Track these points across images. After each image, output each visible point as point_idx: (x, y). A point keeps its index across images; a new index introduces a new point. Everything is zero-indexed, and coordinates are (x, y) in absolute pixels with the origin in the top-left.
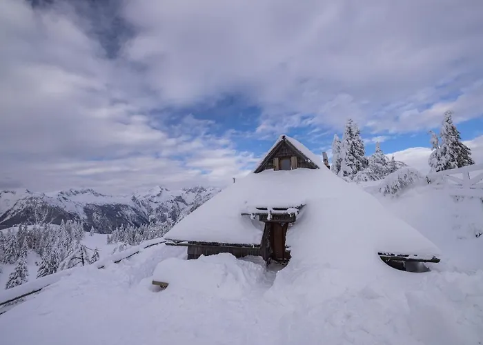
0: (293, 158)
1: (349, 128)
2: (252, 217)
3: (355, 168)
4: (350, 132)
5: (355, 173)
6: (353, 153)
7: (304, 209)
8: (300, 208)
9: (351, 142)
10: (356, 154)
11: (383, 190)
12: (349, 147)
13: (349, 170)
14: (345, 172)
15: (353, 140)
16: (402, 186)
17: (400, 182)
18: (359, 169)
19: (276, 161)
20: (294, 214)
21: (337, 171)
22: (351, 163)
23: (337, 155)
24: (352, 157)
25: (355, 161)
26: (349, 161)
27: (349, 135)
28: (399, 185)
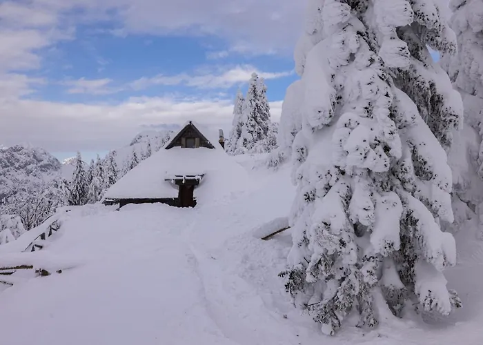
0: (196, 139)
1: (254, 86)
2: (172, 181)
3: (255, 136)
4: (254, 91)
5: (255, 141)
6: (255, 118)
7: (204, 177)
8: (202, 176)
9: (254, 104)
10: (258, 119)
11: (268, 163)
12: (252, 110)
13: (249, 137)
14: (245, 140)
15: (257, 101)
16: (280, 161)
17: (279, 157)
18: (259, 137)
19: (183, 140)
20: (199, 179)
21: (237, 136)
22: (252, 129)
23: (238, 116)
24: (253, 122)
25: (257, 128)
26: (250, 127)
27: (253, 95)
28: (278, 159)
